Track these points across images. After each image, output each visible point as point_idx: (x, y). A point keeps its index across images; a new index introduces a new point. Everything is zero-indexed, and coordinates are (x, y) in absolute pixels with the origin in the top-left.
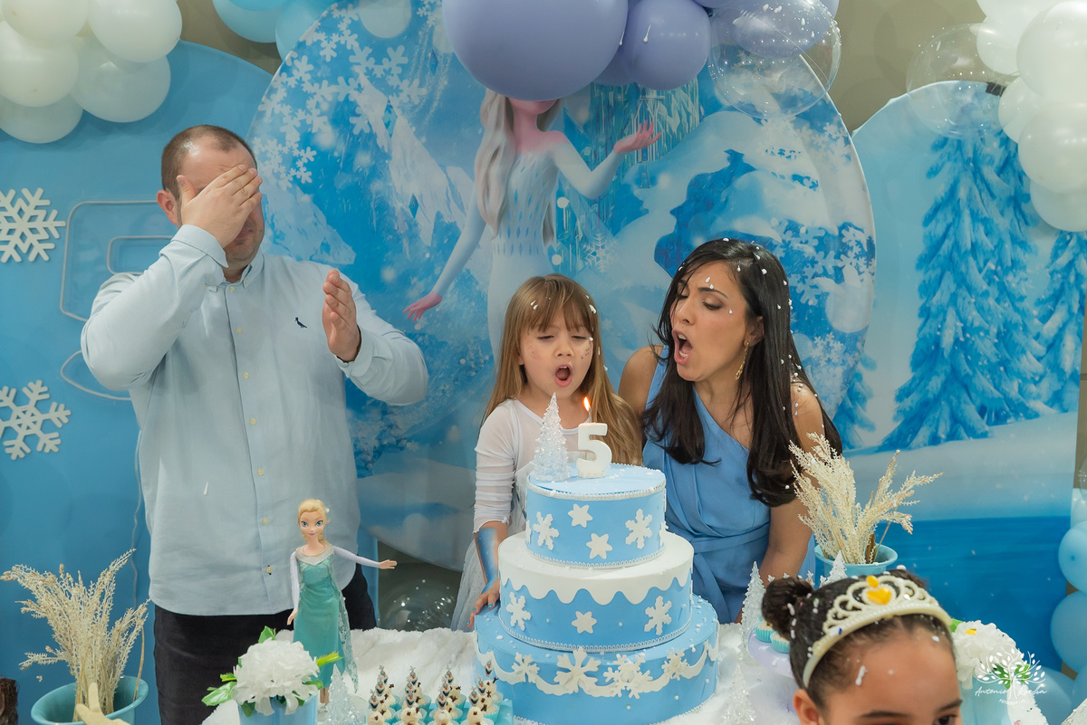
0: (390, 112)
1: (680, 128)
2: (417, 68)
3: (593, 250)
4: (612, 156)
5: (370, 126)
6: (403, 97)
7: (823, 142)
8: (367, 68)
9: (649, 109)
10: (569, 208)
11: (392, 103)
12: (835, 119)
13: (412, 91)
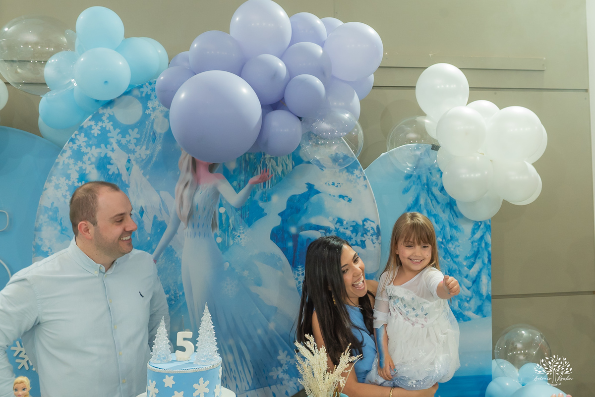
0: (129, 162)
1: (283, 172)
2: (144, 140)
3: (238, 234)
4: (248, 186)
5: (118, 170)
6: (137, 155)
7: (353, 179)
8: (117, 140)
9: (267, 162)
10: (225, 213)
11: (130, 158)
12: (359, 168)
13: (143, 152)
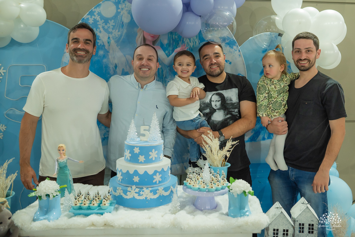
0: (109, 39)
2: (117, 27)
3: (168, 80)
4: (174, 53)
5: (103, 43)
6: (113, 35)
7: (233, 51)
8: (103, 26)
9: (184, 40)
10: (161, 68)
11: (110, 36)
12: (236, 45)
13: (116, 33)
